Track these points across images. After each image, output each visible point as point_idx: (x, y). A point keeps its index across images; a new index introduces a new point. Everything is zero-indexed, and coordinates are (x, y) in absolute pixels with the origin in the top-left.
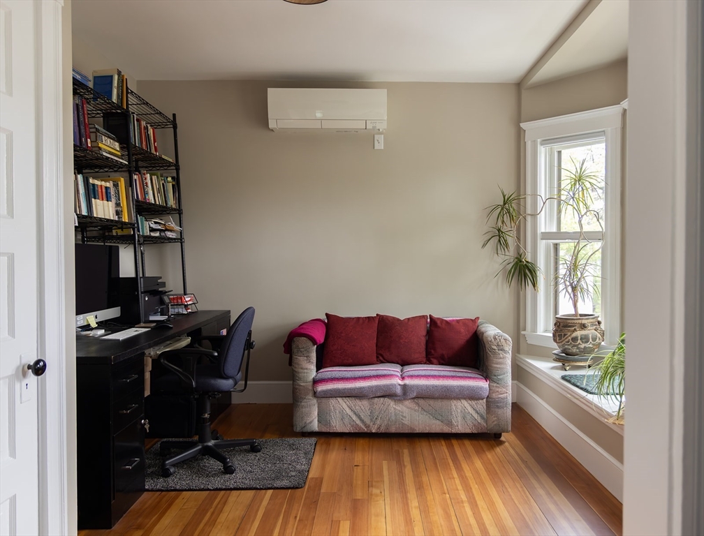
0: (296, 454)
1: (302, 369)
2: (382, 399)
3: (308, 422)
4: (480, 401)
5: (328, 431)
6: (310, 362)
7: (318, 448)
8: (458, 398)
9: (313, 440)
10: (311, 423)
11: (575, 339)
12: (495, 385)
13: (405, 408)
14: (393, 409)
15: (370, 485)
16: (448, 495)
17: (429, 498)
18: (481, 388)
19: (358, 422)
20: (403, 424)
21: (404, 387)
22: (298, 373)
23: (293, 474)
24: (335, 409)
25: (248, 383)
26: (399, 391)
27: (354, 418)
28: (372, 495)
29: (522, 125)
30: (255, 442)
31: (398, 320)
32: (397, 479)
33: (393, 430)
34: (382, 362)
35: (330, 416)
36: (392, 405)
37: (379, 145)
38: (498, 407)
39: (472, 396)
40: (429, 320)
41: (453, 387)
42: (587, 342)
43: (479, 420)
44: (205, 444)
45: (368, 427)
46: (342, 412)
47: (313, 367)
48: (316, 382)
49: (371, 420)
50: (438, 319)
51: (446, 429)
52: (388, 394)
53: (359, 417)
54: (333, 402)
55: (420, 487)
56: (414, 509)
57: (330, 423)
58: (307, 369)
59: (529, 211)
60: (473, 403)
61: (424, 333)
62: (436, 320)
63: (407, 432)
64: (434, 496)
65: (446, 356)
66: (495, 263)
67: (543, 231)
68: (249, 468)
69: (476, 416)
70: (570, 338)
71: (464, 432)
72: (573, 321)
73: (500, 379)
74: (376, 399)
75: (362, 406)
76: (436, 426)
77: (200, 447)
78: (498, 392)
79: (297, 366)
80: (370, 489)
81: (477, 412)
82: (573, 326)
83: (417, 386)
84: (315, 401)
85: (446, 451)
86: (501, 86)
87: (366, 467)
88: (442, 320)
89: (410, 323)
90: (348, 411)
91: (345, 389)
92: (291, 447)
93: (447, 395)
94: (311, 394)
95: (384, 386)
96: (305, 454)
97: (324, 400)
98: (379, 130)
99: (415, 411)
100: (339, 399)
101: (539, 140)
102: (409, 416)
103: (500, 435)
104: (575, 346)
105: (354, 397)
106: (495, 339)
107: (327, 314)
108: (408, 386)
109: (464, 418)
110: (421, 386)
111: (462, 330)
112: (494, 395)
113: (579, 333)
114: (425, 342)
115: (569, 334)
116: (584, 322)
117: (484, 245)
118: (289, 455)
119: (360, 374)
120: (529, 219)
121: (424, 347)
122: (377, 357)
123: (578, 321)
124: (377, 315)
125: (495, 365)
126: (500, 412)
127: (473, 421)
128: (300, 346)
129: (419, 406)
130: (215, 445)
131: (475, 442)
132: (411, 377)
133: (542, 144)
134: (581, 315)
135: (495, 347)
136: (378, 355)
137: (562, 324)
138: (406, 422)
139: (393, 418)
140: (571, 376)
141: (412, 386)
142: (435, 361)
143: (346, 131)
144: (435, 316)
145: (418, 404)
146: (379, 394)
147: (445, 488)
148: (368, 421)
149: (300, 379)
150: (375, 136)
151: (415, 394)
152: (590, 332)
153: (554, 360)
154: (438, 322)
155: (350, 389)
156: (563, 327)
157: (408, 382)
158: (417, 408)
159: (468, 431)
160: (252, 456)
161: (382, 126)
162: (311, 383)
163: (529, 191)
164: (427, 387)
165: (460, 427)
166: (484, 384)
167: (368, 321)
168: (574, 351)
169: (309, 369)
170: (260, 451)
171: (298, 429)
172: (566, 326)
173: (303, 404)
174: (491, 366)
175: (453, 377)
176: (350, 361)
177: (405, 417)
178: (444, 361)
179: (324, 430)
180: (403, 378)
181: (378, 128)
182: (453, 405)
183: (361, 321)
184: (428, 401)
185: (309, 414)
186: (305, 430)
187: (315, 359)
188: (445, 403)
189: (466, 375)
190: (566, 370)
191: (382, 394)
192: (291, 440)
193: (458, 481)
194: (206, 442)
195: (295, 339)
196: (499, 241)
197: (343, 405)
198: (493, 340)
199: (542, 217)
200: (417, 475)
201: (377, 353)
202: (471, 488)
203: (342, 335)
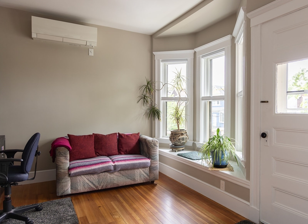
0: (64, 207)
1: (62, 163)
2: (104, 173)
3: (65, 190)
4: (147, 168)
5: (76, 192)
6: (66, 159)
7: (73, 202)
8: (138, 168)
9: (69, 199)
10: (67, 190)
11: (179, 139)
12: (153, 161)
13: (115, 176)
14: (109, 177)
15: (112, 215)
16: (149, 211)
17: (142, 214)
18: (148, 163)
19: (92, 186)
20: (114, 183)
21: (115, 166)
22: (60, 165)
23: (69, 218)
24: (80, 181)
25: (36, 172)
26: (112, 168)
27: (90, 184)
28: (116, 219)
29: (154, 53)
30: (38, 206)
31: (104, 135)
32: (123, 209)
33: (109, 187)
34: (98, 156)
35: (77, 185)
36: (108, 175)
37: (92, 54)
38: (154, 170)
39: (144, 166)
40: (118, 135)
41: (137, 163)
42: (184, 140)
43: (146, 176)
44: (9, 212)
45: (97, 187)
46: (84, 182)
47: (68, 162)
48: (70, 169)
49: (99, 184)
50: (123, 134)
51: (133, 183)
52: (108, 170)
53: (92, 183)
54: (79, 178)
55: (135, 210)
56: (139, 221)
57: (77, 188)
58: (65, 163)
59: (156, 88)
60: (144, 169)
61: (116, 141)
62: (122, 135)
63: (115, 186)
64: (143, 212)
65: (128, 151)
66: (142, 109)
67: (162, 97)
68: (40, 220)
69: (145, 175)
70: (178, 139)
71: (140, 182)
72: (178, 132)
73: (155, 158)
74: (101, 173)
75: (94, 178)
76: (129, 182)
77: (5, 215)
78: (154, 163)
79: (59, 162)
80: (113, 216)
81: (145, 173)
82: (179, 134)
83: (121, 165)
84: (69, 179)
85: (136, 192)
86: (144, 35)
87: (105, 207)
88: (124, 135)
89: (110, 137)
90: (87, 181)
91: (86, 170)
92: (59, 204)
93: (134, 167)
94: (67, 175)
95: (106, 167)
96: (69, 206)
97: (74, 178)
98: (92, 46)
99: (119, 176)
100: (83, 176)
101: (161, 60)
102: (117, 179)
103: (154, 181)
104: (179, 142)
105: (90, 174)
106: (153, 141)
107: (68, 135)
108: (117, 165)
109: (140, 176)
110: (123, 165)
111: (134, 139)
112: (153, 165)
113: (181, 137)
114: (117, 145)
115: (177, 137)
116: (182, 132)
117: (138, 102)
118: (61, 209)
119: (93, 162)
120: (156, 91)
121: (117, 147)
122: (96, 154)
123: (179, 132)
124: (93, 134)
125: (153, 152)
126: (155, 172)
127: (144, 177)
128: (61, 152)
129: (121, 174)
130: (14, 212)
131: (145, 186)
132: (118, 161)
133: (162, 62)
134: (180, 130)
135: (153, 145)
136: (96, 153)
137: (174, 134)
138: (115, 182)
139: (109, 181)
140: (181, 154)
141: (119, 166)
142: (123, 153)
143: (75, 45)
144: (121, 133)
145: (120, 173)
146: (103, 171)
147: (146, 208)
148: (97, 184)
149: (61, 168)
150: (89, 49)
151: (120, 169)
152: (184, 136)
153: (170, 148)
154: (123, 136)
155: (89, 170)
156: (174, 135)
157: (116, 163)
158: (120, 175)
159: (142, 182)
160: (38, 214)
161: (95, 45)
162: (67, 170)
163: (156, 80)
164: (125, 165)
165: (139, 180)
166: (148, 161)
167: (90, 137)
168: (179, 144)
169: (66, 163)
170: (41, 210)
171: (60, 194)
172: (176, 134)
173: (63, 181)
174: (151, 153)
175: (136, 159)
176: (84, 157)
177: (115, 180)
178: (127, 153)
179: (74, 192)
180: (114, 162)
181: (92, 45)
182: (136, 171)
183: (86, 137)
184: (125, 171)
185: (66, 186)
186: (64, 194)
187: (69, 158)
188: (132, 171)
189: (141, 158)
190: (176, 152)
191: (104, 171)
192: (57, 201)
193: (149, 204)
194: (9, 211)
195: (57, 148)
196: (144, 101)
197: (84, 178)
198: (152, 142)
199: (161, 91)
200: (130, 205)
201: (95, 152)
202: (156, 206)
203: (78, 144)
